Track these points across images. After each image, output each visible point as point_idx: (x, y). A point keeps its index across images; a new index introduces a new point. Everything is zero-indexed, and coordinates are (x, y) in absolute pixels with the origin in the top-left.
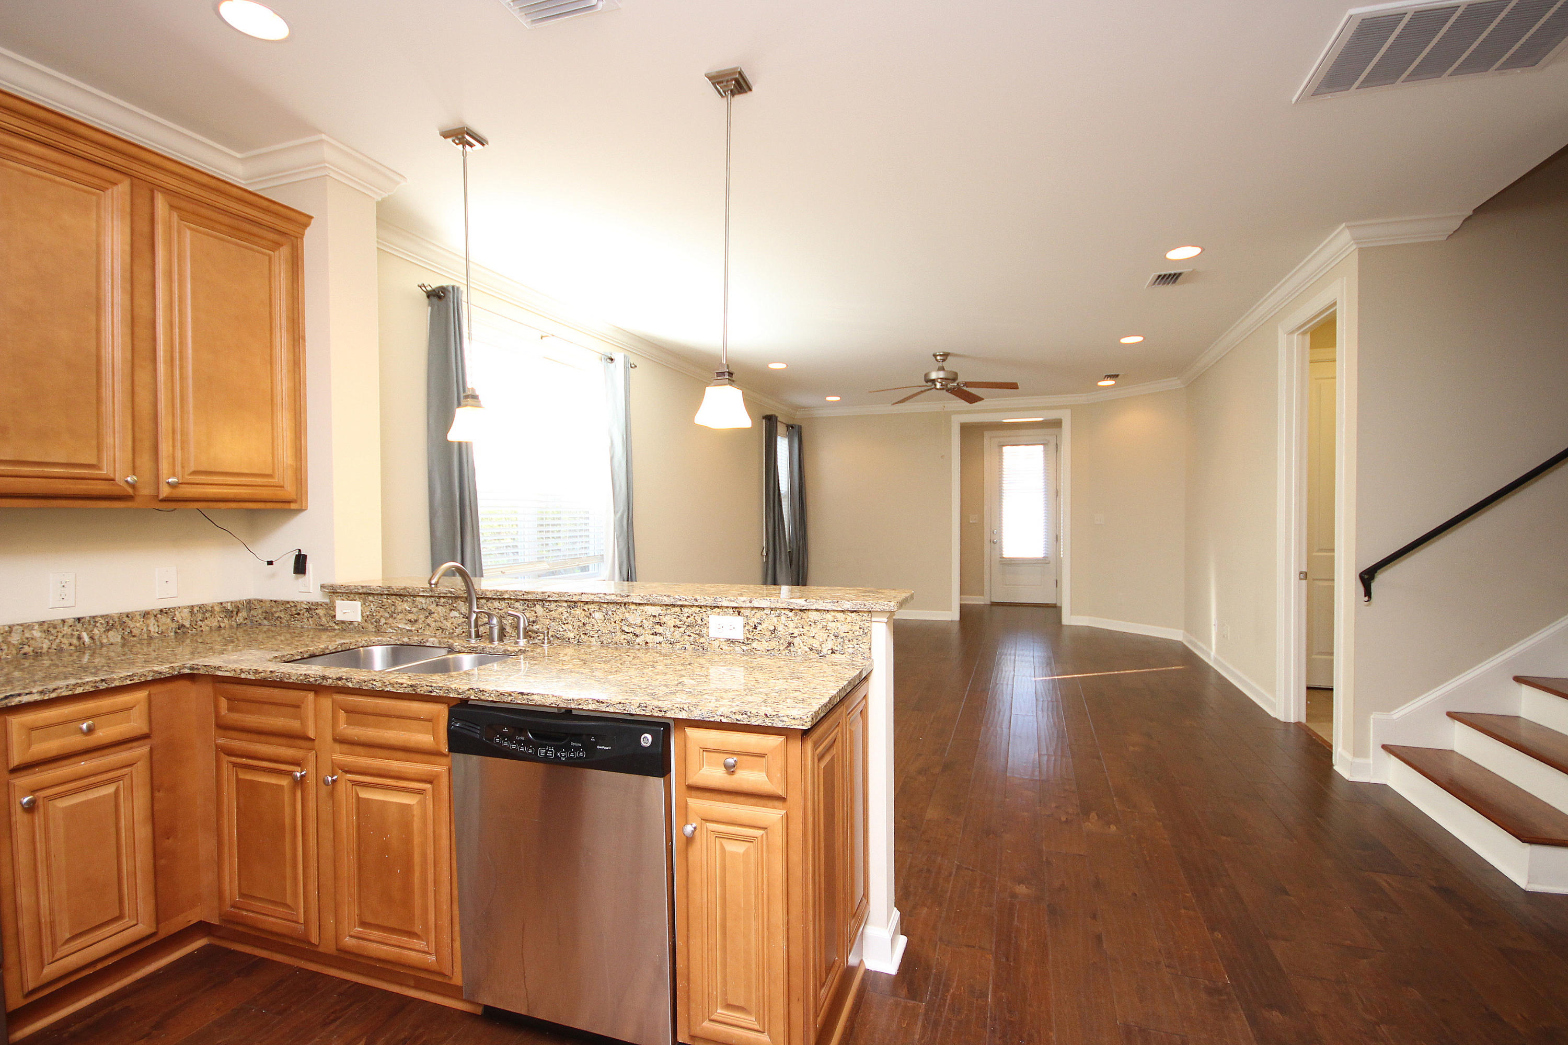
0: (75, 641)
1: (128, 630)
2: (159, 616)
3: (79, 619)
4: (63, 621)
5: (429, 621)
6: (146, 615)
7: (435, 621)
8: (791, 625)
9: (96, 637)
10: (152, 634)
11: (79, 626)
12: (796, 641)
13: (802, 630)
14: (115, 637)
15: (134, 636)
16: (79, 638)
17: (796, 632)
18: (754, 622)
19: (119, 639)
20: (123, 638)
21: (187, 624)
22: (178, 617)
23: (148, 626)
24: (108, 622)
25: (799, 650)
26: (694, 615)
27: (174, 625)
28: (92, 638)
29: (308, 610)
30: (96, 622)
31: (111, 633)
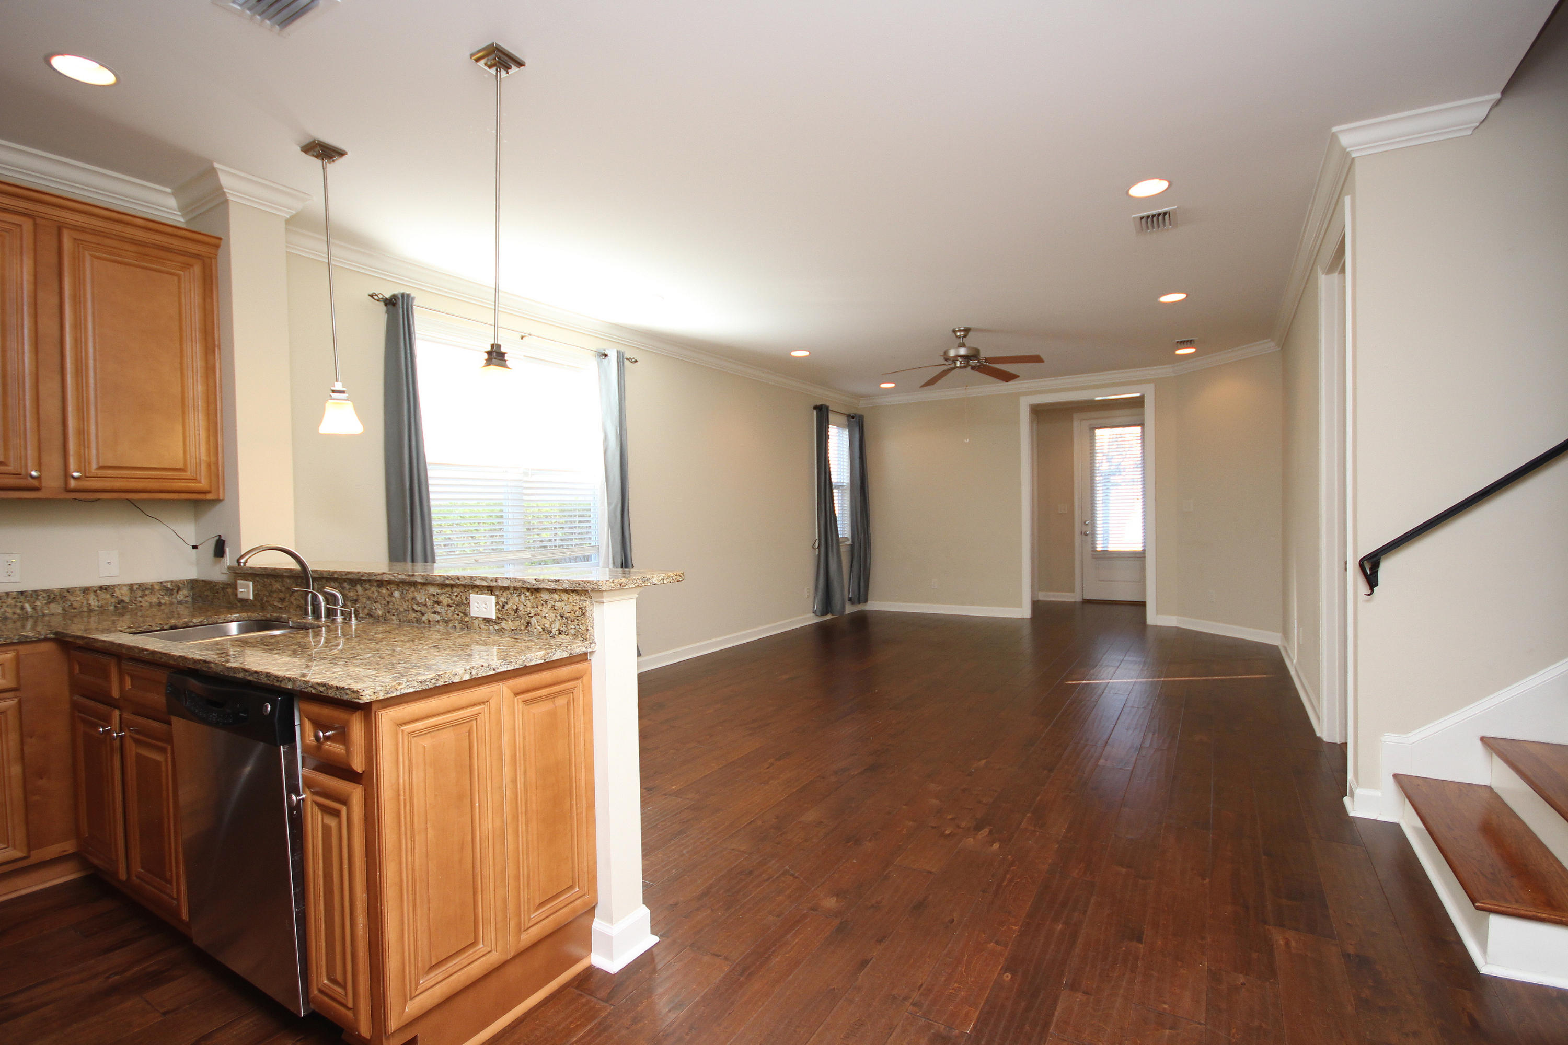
0: (18, 611)
1: (69, 603)
2: (98, 592)
3: (22, 593)
4: (8, 594)
5: (292, 599)
6: (86, 590)
7: (296, 599)
8: (529, 604)
9: (38, 608)
10: (92, 607)
11: (22, 599)
12: (533, 620)
13: (536, 609)
14: (56, 608)
15: (75, 609)
16: (22, 608)
17: (533, 612)
18: (502, 602)
19: (60, 610)
20: (64, 609)
21: (127, 599)
22: (118, 593)
23: (88, 600)
24: (49, 596)
25: (535, 630)
26: (461, 594)
27: (113, 600)
28: (34, 609)
29: (223, 589)
30: (38, 595)
31: (52, 606)
